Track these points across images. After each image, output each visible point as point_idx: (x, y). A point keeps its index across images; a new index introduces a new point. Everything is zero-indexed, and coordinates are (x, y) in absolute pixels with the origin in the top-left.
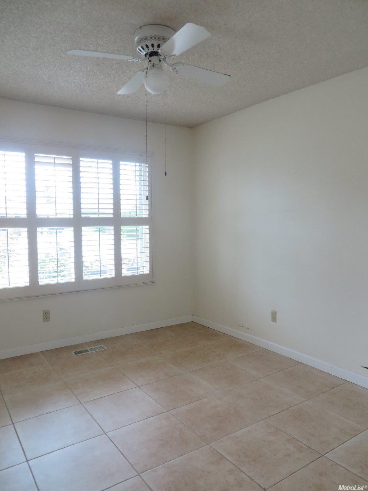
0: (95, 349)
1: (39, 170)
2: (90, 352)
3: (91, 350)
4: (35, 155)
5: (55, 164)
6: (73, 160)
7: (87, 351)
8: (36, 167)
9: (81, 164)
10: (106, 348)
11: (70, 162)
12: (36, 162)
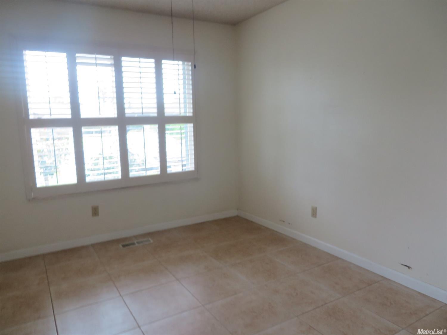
0: (142, 242)
1: (80, 70)
2: (137, 245)
3: (138, 243)
4: (77, 55)
5: (96, 64)
6: (115, 59)
7: (134, 244)
8: (78, 67)
9: (123, 64)
10: (152, 241)
11: (112, 62)
12: (78, 62)
